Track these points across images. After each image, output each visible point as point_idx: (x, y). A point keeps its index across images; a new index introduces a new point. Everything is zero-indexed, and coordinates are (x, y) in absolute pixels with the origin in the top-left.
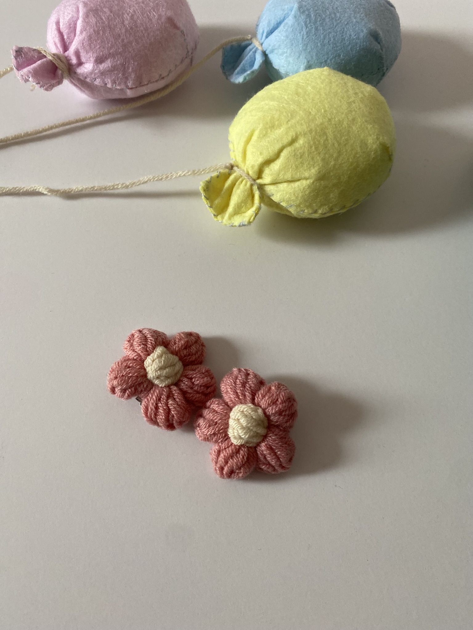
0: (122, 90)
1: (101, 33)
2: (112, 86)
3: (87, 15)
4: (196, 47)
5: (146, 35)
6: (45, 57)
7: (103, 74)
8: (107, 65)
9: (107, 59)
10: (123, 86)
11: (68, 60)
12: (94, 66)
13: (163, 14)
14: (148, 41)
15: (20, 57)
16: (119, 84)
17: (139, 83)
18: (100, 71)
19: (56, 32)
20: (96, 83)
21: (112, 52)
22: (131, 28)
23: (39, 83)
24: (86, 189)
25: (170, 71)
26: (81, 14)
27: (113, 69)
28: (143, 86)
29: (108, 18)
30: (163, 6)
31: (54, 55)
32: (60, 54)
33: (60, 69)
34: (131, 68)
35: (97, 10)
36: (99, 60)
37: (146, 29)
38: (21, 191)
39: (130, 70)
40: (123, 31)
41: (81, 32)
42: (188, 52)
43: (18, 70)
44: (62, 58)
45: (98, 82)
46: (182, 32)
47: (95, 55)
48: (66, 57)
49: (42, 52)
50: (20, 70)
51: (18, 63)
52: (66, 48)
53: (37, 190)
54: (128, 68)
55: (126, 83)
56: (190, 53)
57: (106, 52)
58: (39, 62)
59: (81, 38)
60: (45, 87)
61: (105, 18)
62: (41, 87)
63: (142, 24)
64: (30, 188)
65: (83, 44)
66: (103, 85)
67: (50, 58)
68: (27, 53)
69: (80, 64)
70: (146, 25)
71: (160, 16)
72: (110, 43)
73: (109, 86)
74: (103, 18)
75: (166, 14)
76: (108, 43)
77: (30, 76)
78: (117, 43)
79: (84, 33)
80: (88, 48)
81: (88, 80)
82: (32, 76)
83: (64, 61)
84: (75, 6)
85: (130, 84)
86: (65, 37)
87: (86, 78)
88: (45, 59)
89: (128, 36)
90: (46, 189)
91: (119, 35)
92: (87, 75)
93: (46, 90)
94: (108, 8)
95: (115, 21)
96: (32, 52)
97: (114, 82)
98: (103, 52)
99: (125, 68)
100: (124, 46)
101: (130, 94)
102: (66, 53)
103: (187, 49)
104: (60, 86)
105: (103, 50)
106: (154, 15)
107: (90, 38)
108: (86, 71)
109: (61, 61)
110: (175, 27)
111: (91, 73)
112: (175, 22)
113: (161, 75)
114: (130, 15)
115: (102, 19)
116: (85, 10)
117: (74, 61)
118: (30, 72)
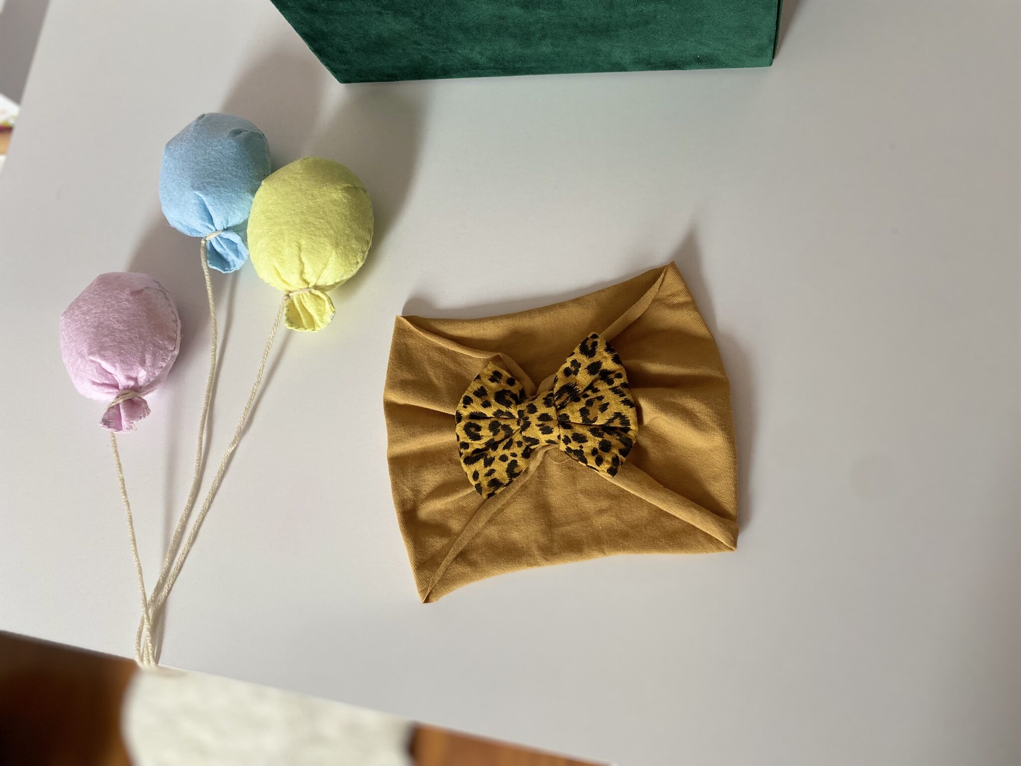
0: (172, 357)
1: (123, 351)
2: (166, 362)
3: (103, 357)
4: (157, 282)
5: (138, 317)
6: (118, 405)
7: (153, 366)
8: (148, 358)
9: (145, 356)
10: (170, 355)
11: (127, 388)
12: (144, 369)
13: (126, 296)
14: (145, 318)
15: (111, 423)
16: (167, 356)
17: (172, 340)
18: (150, 366)
19: (100, 388)
20: (158, 374)
21: (141, 349)
22: (128, 326)
23: (141, 417)
24: (244, 414)
25: (173, 312)
26: (99, 360)
27: (154, 355)
28: (176, 338)
29: (112, 341)
30: (118, 294)
31: (118, 397)
32: (118, 393)
33: (134, 397)
34: (160, 341)
35: (101, 347)
36: (143, 363)
37: (134, 315)
38: (223, 468)
39: (161, 342)
40: (128, 333)
41: (115, 366)
42: (161, 290)
43: (120, 430)
44: (124, 392)
45: (157, 373)
46: (147, 288)
47: (137, 364)
48: (124, 389)
49: (113, 405)
50: (122, 428)
51: (114, 427)
52: (116, 386)
53: (228, 455)
54: (159, 343)
55: (168, 351)
56: (162, 290)
57: (139, 354)
58: (122, 411)
59: (118, 369)
60: (146, 413)
61: (111, 343)
62: (144, 417)
63: (128, 317)
64: (225, 460)
65: (124, 369)
66: (161, 370)
67: (121, 401)
68: (110, 417)
69: (136, 380)
70: (130, 314)
71: (127, 300)
72: (134, 348)
73: (164, 365)
74: (110, 344)
75: (127, 295)
76: (133, 349)
77: (132, 421)
78: (136, 342)
79: (116, 364)
80: (129, 367)
81: (152, 380)
82: (133, 420)
83: (126, 391)
84: (89, 362)
85: (171, 348)
86: (107, 382)
87: (149, 380)
88: (121, 406)
89: (133, 331)
90: (230, 446)
91: (130, 338)
92: (148, 378)
93: (148, 413)
94: (104, 337)
95: (117, 336)
96: (110, 412)
97: (163, 360)
98: (137, 357)
99: (157, 346)
100: (141, 338)
101: (176, 352)
102: (120, 388)
103: (158, 290)
104: (148, 404)
105: (136, 356)
106: (126, 304)
107: (122, 362)
108: (144, 377)
109: (127, 394)
110: (139, 292)
111: (148, 375)
112: (136, 290)
113: (173, 321)
114: (116, 323)
115: (111, 346)
116: (97, 356)
117: (132, 383)
118: (129, 420)
